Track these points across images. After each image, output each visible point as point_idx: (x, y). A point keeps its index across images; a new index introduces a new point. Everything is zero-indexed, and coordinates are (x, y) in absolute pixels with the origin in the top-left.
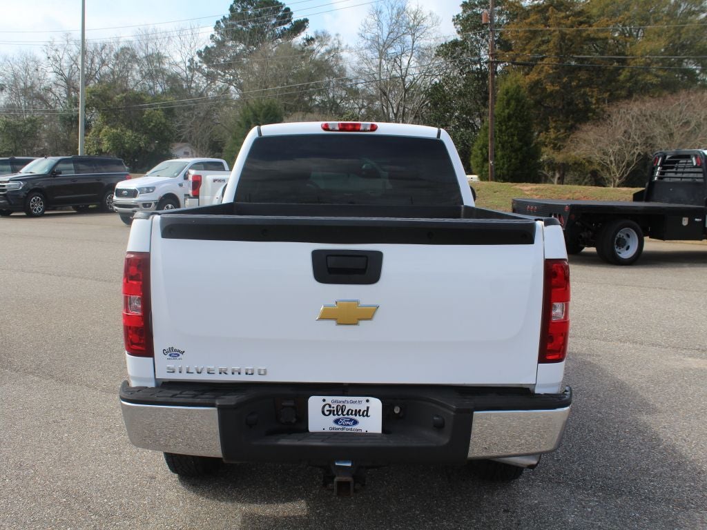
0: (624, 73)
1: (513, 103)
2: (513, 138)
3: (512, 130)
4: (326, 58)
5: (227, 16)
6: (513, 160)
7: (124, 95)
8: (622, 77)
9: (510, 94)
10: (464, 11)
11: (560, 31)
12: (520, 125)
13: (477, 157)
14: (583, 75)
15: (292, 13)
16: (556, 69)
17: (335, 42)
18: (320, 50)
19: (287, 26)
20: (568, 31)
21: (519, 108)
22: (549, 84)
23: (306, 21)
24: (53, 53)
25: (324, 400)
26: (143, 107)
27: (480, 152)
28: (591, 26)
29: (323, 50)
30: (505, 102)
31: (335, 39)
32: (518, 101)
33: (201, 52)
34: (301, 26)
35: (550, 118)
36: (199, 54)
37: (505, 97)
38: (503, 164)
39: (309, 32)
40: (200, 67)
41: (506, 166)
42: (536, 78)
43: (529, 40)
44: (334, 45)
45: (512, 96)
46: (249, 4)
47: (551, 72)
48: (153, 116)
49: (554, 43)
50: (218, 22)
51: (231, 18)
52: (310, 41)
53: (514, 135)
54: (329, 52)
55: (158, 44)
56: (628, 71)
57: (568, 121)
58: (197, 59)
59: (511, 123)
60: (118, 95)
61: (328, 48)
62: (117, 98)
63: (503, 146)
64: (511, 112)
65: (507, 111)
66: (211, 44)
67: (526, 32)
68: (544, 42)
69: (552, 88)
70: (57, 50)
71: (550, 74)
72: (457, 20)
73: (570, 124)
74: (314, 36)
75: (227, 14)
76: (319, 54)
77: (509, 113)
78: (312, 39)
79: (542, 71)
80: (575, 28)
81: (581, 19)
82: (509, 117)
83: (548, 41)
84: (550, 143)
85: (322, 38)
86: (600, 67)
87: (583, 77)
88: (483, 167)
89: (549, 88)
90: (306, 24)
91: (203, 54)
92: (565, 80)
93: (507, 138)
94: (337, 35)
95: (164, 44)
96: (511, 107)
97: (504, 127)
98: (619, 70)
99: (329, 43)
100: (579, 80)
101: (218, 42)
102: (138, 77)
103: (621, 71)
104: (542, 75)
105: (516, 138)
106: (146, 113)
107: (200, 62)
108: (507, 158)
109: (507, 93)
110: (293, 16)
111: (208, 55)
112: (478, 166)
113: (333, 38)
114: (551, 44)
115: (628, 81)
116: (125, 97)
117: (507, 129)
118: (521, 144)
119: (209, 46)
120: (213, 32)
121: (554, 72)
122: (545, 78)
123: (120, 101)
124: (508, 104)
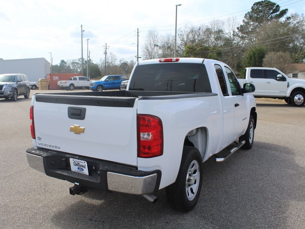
4: (297, 25)
5: (250, 11)
7: (201, 48)
15: (280, 7)
17: (301, 18)
18: (293, 23)
19: (278, 13)
23: (287, 10)
24: (181, 33)
25: (73, 160)
26: (208, 52)
29: (295, 22)
31: (301, 17)
33: (239, 28)
34: (284, 12)
36: (238, 28)
39: (288, 14)
40: (238, 34)
44: (300, 19)
46: (260, 5)
48: (212, 56)
50: (246, 15)
51: (252, 12)
52: (288, 18)
54: (298, 23)
55: (219, 26)
58: (237, 30)
60: (198, 48)
61: (298, 21)
62: (198, 49)
66: (242, 24)
70: (182, 32)
74: (291, 16)
75: (250, 10)
76: (293, 24)
78: (290, 18)
85: (294, 17)
90: (286, 11)
91: (240, 28)
94: (302, 14)
95: (221, 26)
99: (298, 19)
101: (246, 23)
102: (213, 40)
106: (209, 54)
107: (238, 32)
110: (280, 8)
111: (242, 29)
113: (300, 16)
116: (201, 49)
119: (242, 25)
120: (244, 19)
123: (199, 50)
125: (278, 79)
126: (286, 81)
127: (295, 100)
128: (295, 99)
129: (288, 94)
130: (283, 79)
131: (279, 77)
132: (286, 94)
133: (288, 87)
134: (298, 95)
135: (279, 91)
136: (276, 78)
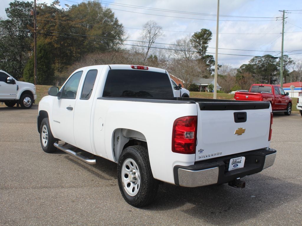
0: (86, 42)
1: (43, 51)
2: (43, 67)
3: (43, 63)
6: (44, 76)
8: (85, 44)
9: (41, 47)
10: (11, 7)
11: (60, 22)
12: (46, 61)
13: (27, 74)
14: (69, 41)
16: (58, 38)
20: (63, 22)
21: (45, 53)
22: (56, 44)
25: (233, 160)
27: (28, 72)
28: (73, 22)
30: (39, 51)
32: (45, 50)
35: (56, 58)
37: (39, 48)
38: (40, 78)
41: (41, 78)
42: (50, 41)
43: (45, 24)
45: (42, 48)
47: (56, 39)
49: (57, 27)
53: (44, 65)
56: (87, 42)
57: (63, 60)
59: (42, 60)
63: (39, 70)
64: (42, 55)
65: (40, 55)
67: (44, 21)
68: (52, 26)
69: (57, 46)
71: (56, 40)
72: (7, 10)
73: (64, 61)
77: (41, 56)
79: (53, 38)
80: (66, 22)
81: (68, 18)
82: (41, 57)
83: (54, 26)
84: (56, 69)
86: (76, 39)
87: (69, 42)
88: (30, 79)
89: (56, 46)
92: (62, 43)
93: (40, 66)
96: (42, 53)
97: (39, 62)
98: (84, 40)
100: (68, 43)
103: (84, 41)
104: (52, 40)
105: (44, 67)
108: (41, 75)
109: (40, 47)
112: (27, 78)
114: (56, 27)
115: (87, 45)
117: (40, 63)
118: (47, 69)
121: (57, 39)
122: (54, 41)
124: (41, 52)
125: (8, 81)
126: (15, 84)
127: (24, 103)
128: (25, 101)
129: (18, 97)
130: (12, 82)
131: (9, 80)
132: (16, 97)
133: (17, 90)
134: (27, 98)
135: (9, 94)
136: (6, 81)
